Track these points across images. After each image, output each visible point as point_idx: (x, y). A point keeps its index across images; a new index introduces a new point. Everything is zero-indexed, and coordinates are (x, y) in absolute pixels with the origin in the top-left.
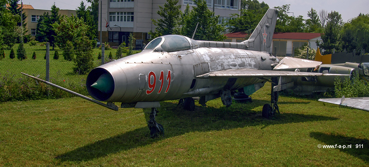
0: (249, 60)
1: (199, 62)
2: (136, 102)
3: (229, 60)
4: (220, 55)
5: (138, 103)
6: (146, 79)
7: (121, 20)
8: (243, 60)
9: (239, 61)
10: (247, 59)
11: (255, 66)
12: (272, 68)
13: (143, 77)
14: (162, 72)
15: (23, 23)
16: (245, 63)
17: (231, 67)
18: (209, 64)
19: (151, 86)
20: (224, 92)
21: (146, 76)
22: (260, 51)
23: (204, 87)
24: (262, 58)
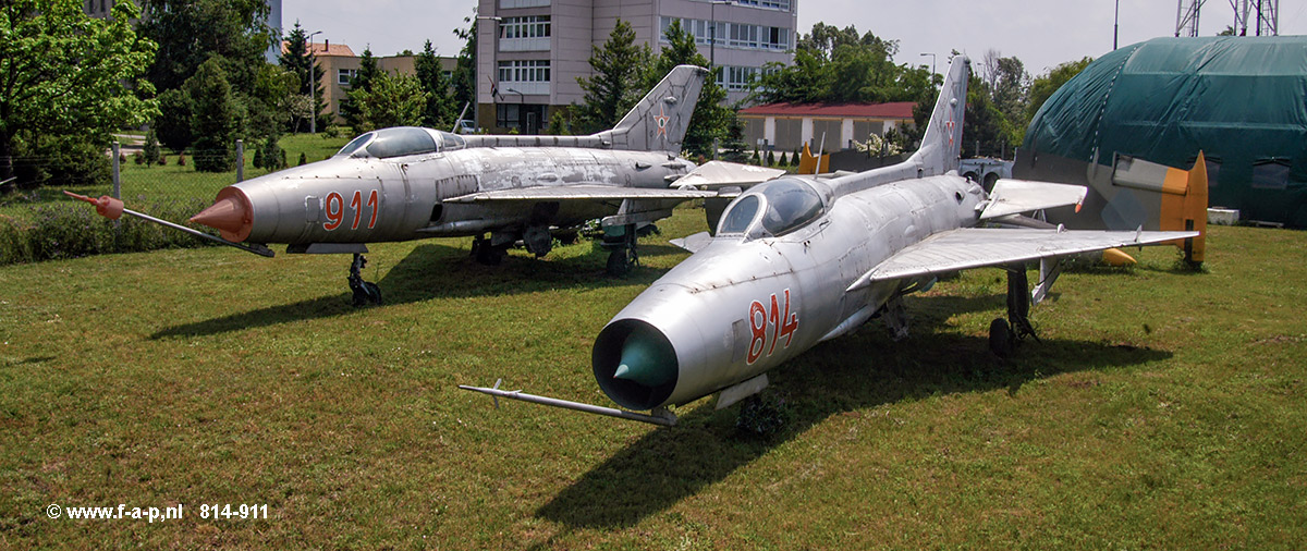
0: (598, 168)
1: (453, 175)
2: (310, 244)
3: (538, 169)
4: (516, 160)
5: (313, 245)
6: (322, 206)
7: (524, 79)
8: (582, 169)
9: (568, 172)
10: (589, 167)
11: (613, 181)
12: (668, 184)
13: (314, 202)
14: (358, 193)
15: (315, 88)
16: (582, 174)
17: (539, 182)
18: (479, 178)
19: (333, 217)
20: (531, 229)
21: (321, 200)
22: (648, 150)
23: (468, 220)
24: (637, 165)
